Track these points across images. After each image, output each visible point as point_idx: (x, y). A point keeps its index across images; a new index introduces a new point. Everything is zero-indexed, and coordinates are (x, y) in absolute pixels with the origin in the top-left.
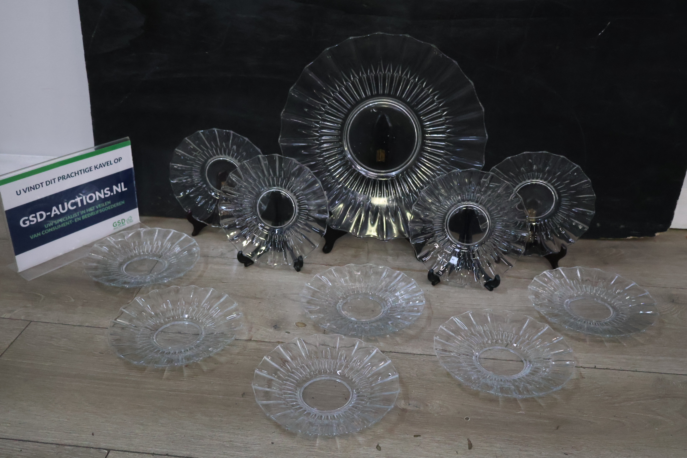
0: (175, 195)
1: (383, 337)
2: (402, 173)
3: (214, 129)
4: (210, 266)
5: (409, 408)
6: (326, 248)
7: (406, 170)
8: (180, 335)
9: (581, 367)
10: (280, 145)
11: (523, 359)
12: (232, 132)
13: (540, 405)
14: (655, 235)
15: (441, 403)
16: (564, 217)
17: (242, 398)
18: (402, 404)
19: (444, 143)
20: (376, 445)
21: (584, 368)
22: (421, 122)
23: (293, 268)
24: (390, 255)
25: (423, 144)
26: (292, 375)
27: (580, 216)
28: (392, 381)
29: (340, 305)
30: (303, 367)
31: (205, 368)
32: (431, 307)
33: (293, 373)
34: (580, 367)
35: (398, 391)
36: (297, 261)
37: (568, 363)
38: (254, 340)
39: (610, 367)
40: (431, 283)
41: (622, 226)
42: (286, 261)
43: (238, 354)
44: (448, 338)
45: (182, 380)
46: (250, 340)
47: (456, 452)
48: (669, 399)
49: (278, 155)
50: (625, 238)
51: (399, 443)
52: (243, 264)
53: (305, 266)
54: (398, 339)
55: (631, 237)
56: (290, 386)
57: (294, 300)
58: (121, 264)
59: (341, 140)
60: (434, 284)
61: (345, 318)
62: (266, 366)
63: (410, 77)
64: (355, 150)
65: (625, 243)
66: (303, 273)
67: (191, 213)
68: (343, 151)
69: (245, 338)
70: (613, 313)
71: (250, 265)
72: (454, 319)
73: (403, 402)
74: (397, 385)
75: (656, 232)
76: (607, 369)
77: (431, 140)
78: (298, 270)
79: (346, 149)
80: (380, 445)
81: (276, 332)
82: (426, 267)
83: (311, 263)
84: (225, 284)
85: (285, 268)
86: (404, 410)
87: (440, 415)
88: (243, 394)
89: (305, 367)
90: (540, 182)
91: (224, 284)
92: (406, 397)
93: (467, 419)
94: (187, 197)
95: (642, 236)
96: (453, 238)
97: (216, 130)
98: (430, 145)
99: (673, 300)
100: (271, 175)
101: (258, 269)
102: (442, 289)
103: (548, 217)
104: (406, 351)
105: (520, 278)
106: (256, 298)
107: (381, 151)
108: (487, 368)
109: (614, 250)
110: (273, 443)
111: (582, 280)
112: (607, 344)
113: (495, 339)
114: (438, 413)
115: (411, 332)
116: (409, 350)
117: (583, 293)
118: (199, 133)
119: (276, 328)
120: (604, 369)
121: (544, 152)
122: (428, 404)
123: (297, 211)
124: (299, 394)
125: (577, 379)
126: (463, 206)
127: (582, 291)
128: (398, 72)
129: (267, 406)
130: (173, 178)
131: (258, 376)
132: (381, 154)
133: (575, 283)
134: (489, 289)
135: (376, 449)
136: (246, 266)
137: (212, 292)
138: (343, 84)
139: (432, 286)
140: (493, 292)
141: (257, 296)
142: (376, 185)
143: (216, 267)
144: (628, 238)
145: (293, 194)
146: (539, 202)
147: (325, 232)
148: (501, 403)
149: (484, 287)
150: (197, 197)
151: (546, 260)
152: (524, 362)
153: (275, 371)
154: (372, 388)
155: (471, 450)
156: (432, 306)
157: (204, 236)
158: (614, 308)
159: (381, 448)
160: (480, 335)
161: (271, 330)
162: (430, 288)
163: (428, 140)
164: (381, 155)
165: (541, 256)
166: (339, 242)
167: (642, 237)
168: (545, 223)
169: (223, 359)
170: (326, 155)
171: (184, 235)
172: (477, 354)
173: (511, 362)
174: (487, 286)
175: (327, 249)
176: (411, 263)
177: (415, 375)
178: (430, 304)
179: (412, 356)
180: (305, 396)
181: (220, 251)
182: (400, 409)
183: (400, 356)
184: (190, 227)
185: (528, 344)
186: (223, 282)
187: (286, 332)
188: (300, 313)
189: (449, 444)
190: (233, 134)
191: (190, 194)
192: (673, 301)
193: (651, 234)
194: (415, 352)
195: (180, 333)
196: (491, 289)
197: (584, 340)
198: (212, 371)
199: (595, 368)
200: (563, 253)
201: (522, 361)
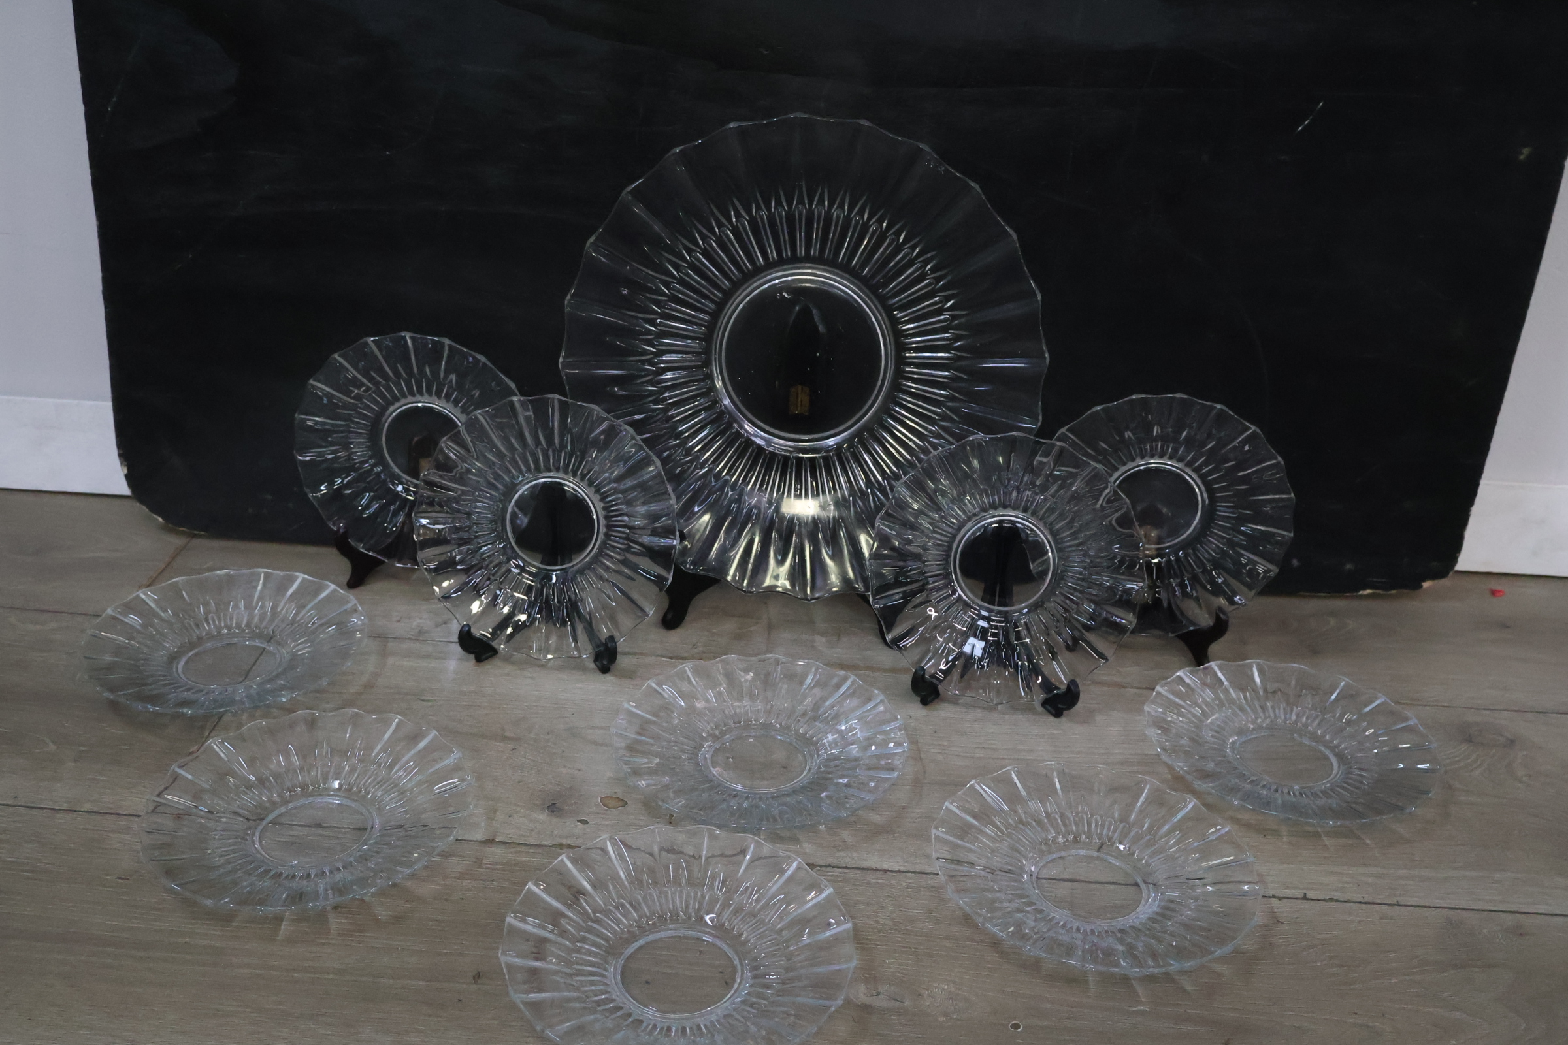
0: (307, 490)
1: (812, 829)
2: (849, 440)
3: (403, 334)
4: (391, 661)
5: (880, 1002)
6: (669, 616)
7: (859, 433)
8: (320, 831)
9: (1273, 896)
10: (563, 374)
11: (1139, 881)
12: (447, 341)
13: (1185, 991)
14: (1422, 586)
15: (953, 989)
16: (1221, 546)
17: (475, 986)
18: (861, 994)
19: (947, 373)
21: (1280, 898)
22: (894, 322)
23: (593, 666)
24: (822, 634)
25: (899, 374)
26: (595, 926)
27: (1255, 543)
28: (836, 939)
29: (706, 752)
30: (623, 906)
31: (382, 913)
32: (921, 758)
33: (597, 921)
34: (1270, 897)
35: (849, 962)
36: (602, 648)
37: (1246, 887)
38: (500, 842)
39: (1337, 895)
40: (919, 699)
41: (1349, 566)
42: (577, 648)
43: (462, 876)
44: (964, 831)
45: (323, 944)
46: (490, 842)
48: (1477, 969)
49: (558, 397)
50: (1355, 594)
52: (472, 656)
53: (623, 661)
54: (846, 835)
55: (1368, 591)
56: (589, 953)
57: (594, 743)
58: (173, 658)
59: (707, 363)
60: (925, 702)
61: (719, 785)
62: (532, 906)
63: (870, 218)
64: (740, 387)
65: (1355, 604)
66: (615, 676)
67: (345, 533)
68: (713, 388)
69: (479, 836)
70: (1339, 767)
71: (487, 659)
72: (977, 787)
73: (862, 988)
74: (849, 948)
75: (1424, 581)
76: (1331, 900)
77: (917, 365)
78: (605, 670)
79: (719, 384)
81: (555, 820)
82: (906, 661)
83: (635, 654)
84: (430, 704)
85: (574, 665)
86: (866, 1008)
87: (951, 1018)
88: (477, 976)
89: (627, 905)
90: (1168, 464)
91: (424, 703)
92: (869, 975)
93: (1016, 1026)
94: (336, 495)
95: (1394, 589)
96: (970, 595)
97: (408, 336)
98: (915, 376)
99: (1468, 735)
100: (542, 445)
101: (509, 668)
102: (944, 712)
103: (1184, 546)
104: (866, 864)
105: (1124, 687)
106: (505, 739)
107: (800, 391)
108: (1058, 902)
109: (1332, 622)
111: (1265, 690)
112: (1328, 841)
113: (1073, 833)
114: (946, 1015)
115: (876, 818)
116: (873, 861)
117: (1268, 721)
118: (367, 343)
119: (553, 812)
120: (1324, 900)
121: (1178, 395)
122: (922, 992)
123: (603, 530)
124: (612, 972)
125: (1265, 926)
126: (990, 520)
127: (1266, 718)
128: (841, 206)
129: (535, 1006)
130: (303, 450)
131: (513, 931)
132: (800, 396)
133: (1249, 698)
134: (1054, 712)
136: (479, 660)
137: (398, 724)
138: (714, 233)
139: (921, 706)
140: (1063, 719)
141: (508, 734)
142: (789, 470)
143: (406, 663)
144: (1361, 592)
145: (593, 489)
146: (1164, 510)
147: (670, 581)
148: (1093, 987)
149: (1041, 709)
150: (358, 495)
151: (1181, 644)
152: (1142, 885)
153: (555, 917)
154: (789, 957)
156: (922, 756)
157: (376, 588)
158: (1341, 757)
160: (1039, 822)
161: (543, 816)
162: (916, 711)
163: (910, 364)
164: (800, 400)
165: (1171, 635)
166: (703, 602)
167: (1393, 592)
168: (1178, 559)
169: (425, 889)
170: (671, 397)
171: (328, 586)
172: (1033, 868)
173: (1112, 887)
174: (1048, 707)
175: (672, 619)
176: (869, 653)
177: (889, 923)
178: (919, 750)
179: (880, 875)
180: (627, 977)
181: (415, 624)
182: (858, 1006)
183: (850, 874)
184: (344, 567)
185: (1149, 844)
186: (423, 701)
187: (579, 821)
188: (609, 774)
190: (450, 346)
191: (343, 487)
192: (1469, 740)
193: (1411, 583)
194: (886, 867)
195: (319, 826)
196: (1058, 714)
197: (1276, 833)
198: (398, 919)
199: (1305, 898)
200: (1220, 628)
201: (1137, 885)
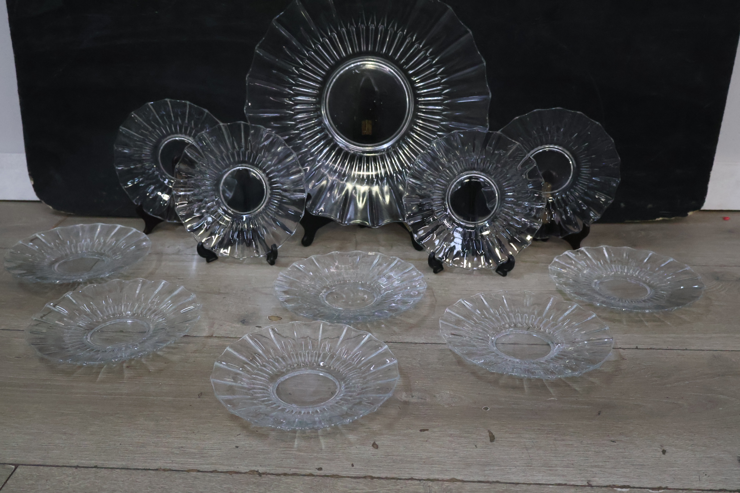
0: (121, 184)
1: (378, 326)
2: (393, 146)
3: (166, 99)
4: (163, 263)
5: (414, 400)
6: (305, 239)
7: (398, 142)
8: (122, 334)
9: (620, 348)
10: (247, 116)
11: (549, 343)
12: (188, 102)
13: (576, 390)
14: (687, 215)
15: (452, 393)
16: (584, 189)
17: (199, 399)
18: (403, 396)
19: (440, 108)
20: (372, 442)
21: (624, 349)
22: (412, 83)
23: (266, 262)
24: (383, 246)
25: (417, 110)
26: (264, 368)
27: (603, 188)
28: (389, 369)
29: (323, 294)
30: (278, 359)
31: (152, 369)
32: (434, 295)
33: (265, 366)
34: (618, 348)
35: (397, 380)
36: (270, 252)
37: (606, 340)
38: (216, 337)
39: (654, 347)
40: (432, 270)
41: (650, 206)
42: (257, 252)
43: (195, 352)
44: (458, 322)
45: (121, 383)
46: (211, 337)
47: (474, 446)
48: (730, 376)
49: (243, 122)
50: (654, 220)
51: (400, 439)
52: (205, 259)
53: (280, 259)
54: (395, 329)
55: (661, 219)
56: (261, 380)
57: (266, 294)
58: (53, 263)
59: (319, 103)
60: (436, 272)
61: (329, 308)
62: (229, 358)
63: (397, 29)
64: (334, 120)
65: (654, 226)
66: (277, 266)
67: (141, 206)
68: (321, 115)
69: (205, 334)
70: (651, 291)
71: (211, 261)
72: (463, 302)
73: (404, 394)
74: (396, 373)
75: (688, 212)
76: (651, 349)
77: (424, 105)
78: (272, 263)
79: (323, 112)
80: (377, 443)
81: (245, 327)
82: (425, 255)
83: (288, 257)
84: (182, 280)
85: (256, 262)
86: (406, 403)
87: (451, 406)
88: (200, 395)
89: (280, 359)
90: (555, 148)
91: (180, 280)
92: (408, 388)
93: (486, 409)
94: (135, 187)
95: (673, 216)
96: (457, 216)
97: (168, 100)
98: (424, 110)
99: (717, 277)
100: (236, 149)
101: (223, 264)
102: (444, 276)
103: (564, 191)
104: (406, 341)
105: (538, 263)
106: (219, 293)
107: (367, 122)
108: (506, 352)
109: (643, 233)
110: (237, 447)
111: (611, 261)
112: (647, 324)
113: (514, 323)
114: (448, 404)
115: (411, 321)
116: (409, 339)
117: (613, 273)
118: (148, 105)
119: (243, 323)
120: (647, 349)
121: (558, 108)
122: (436, 395)
123: (268, 196)
124: (272, 388)
125: (616, 361)
126: (464, 177)
127: (612, 272)
128: (383, 24)
129: (229, 401)
130: (119, 164)
131: (219, 369)
132: (367, 125)
133: (602, 263)
134: (502, 274)
135: (372, 447)
136: (208, 261)
137: (164, 284)
138: (320, 41)
139: (434, 274)
140: (507, 277)
141: (221, 291)
142: (363, 162)
143: (171, 264)
144: (657, 219)
145: (265, 174)
146: (554, 174)
147: (303, 215)
148: (526, 390)
149: (494, 272)
150: (148, 186)
151: (565, 241)
152: (551, 345)
153: (243, 364)
154: (365, 378)
155: (494, 443)
156: (435, 294)
157: (157, 235)
158: (651, 286)
159: (379, 446)
160: (497, 319)
161: (239, 325)
162: (432, 276)
163: (421, 104)
164: (367, 128)
165: (560, 237)
166: (322, 233)
167: (673, 218)
168: (562, 198)
169: (175, 358)
170: (302, 127)
171: (132, 230)
172: (493, 338)
173: (535, 346)
174: (499, 272)
175: (307, 241)
176: (407, 253)
177: (418, 365)
178: (433, 292)
179: (413, 345)
180: (279, 392)
181: (177, 248)
182: (401, 401)
183: (398, 346)
184: (141, 222)
185: (553, 326)
186: (179, 279)
187: (257, 327)
188: (274, 307)
189: (465, 437)
190: (189, 105)
191: (139, 183)
192: (717, 279)
193: (683, 213)
194: (417, 342)
195: (122, 331)
196: (504, 274)
197: (620, 321)
198: (160, 371)
199: (637, 348)
200: (585, 232)
201: (548, 345)
